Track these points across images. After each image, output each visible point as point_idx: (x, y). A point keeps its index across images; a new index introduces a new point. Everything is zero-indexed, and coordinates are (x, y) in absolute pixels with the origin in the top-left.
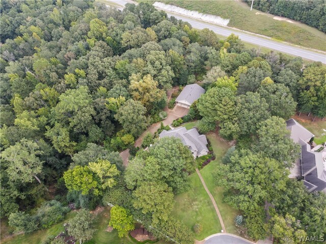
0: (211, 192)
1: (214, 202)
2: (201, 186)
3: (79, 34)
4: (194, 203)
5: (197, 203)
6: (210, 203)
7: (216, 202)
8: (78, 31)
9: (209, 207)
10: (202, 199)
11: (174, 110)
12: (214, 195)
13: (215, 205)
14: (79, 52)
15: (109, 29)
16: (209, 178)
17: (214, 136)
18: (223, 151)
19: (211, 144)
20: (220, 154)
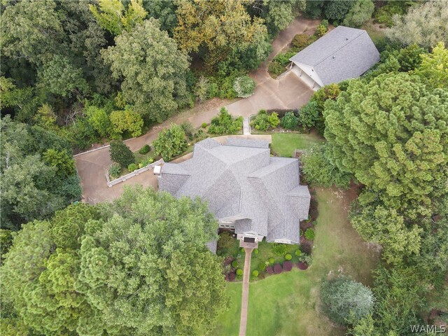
16: (263, 318)
17: (338, 199)
18: (341, 253)
19: (318, 220)
20: (327, 260)
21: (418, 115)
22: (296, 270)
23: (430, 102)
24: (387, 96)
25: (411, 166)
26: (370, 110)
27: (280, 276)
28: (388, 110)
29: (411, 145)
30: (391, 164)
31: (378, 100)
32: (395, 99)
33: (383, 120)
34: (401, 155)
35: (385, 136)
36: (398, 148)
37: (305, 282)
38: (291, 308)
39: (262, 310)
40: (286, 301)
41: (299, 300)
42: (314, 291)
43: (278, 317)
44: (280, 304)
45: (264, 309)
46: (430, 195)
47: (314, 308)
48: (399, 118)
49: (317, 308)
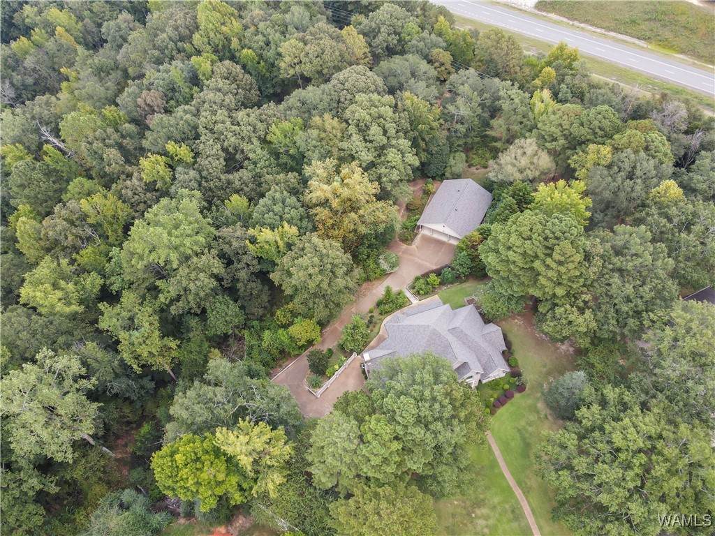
0: (519, 483)
1: (527, 510)
2: (494, 464)
3: (170, 39)
4: (478, 512)
5: (484, 511)
6: (516, 514)
7: (532, 510)
8: (169, 30)
9: (515, 525)
10: (496, 500)
11: (414, 246)
12: (527, 491)
13: (531, 520)
14: (173, 90)
15: (246, 27)
16: (513, 444)
17: (520, 326)
18: (545, 366)
19: (513, 348)
20: (537, 377)
21: (551, 235)
22: (517, 395)
23: (553, 224)
24: (525, 230)
25: (563, 269)
26: (518, 243)
27: (507, 406)
28: (530, 238)
29: (556, 256)
30: (550, 274)
31: (520, 234)
32: (531, 230)
33: (530, 247)
34: (554, 265)
35: (536, 257)
36: (549, 261)
37: (530, 402)
38: (530, 426)
39: (508, 439)
40: (523, 423)
41: (533, 417)
42: (540, 405)
43: (524, 439)
44: (520, 428)
45: (508, 437)
46: (584, 286)
47: (547, 418)
48: (540, 241)
49: (549, 417)
